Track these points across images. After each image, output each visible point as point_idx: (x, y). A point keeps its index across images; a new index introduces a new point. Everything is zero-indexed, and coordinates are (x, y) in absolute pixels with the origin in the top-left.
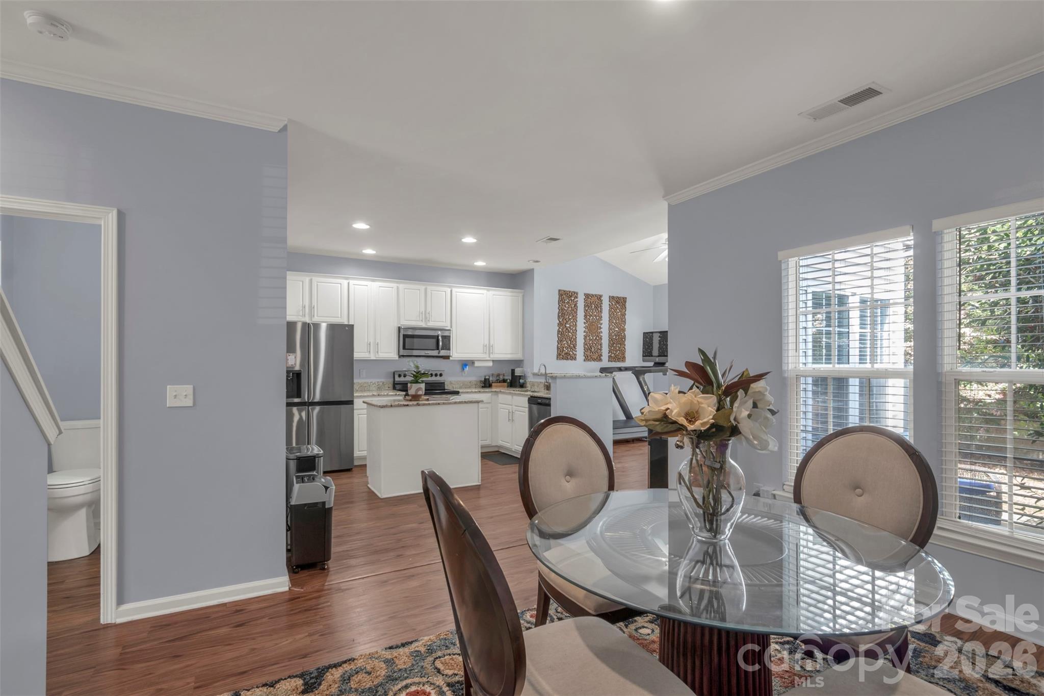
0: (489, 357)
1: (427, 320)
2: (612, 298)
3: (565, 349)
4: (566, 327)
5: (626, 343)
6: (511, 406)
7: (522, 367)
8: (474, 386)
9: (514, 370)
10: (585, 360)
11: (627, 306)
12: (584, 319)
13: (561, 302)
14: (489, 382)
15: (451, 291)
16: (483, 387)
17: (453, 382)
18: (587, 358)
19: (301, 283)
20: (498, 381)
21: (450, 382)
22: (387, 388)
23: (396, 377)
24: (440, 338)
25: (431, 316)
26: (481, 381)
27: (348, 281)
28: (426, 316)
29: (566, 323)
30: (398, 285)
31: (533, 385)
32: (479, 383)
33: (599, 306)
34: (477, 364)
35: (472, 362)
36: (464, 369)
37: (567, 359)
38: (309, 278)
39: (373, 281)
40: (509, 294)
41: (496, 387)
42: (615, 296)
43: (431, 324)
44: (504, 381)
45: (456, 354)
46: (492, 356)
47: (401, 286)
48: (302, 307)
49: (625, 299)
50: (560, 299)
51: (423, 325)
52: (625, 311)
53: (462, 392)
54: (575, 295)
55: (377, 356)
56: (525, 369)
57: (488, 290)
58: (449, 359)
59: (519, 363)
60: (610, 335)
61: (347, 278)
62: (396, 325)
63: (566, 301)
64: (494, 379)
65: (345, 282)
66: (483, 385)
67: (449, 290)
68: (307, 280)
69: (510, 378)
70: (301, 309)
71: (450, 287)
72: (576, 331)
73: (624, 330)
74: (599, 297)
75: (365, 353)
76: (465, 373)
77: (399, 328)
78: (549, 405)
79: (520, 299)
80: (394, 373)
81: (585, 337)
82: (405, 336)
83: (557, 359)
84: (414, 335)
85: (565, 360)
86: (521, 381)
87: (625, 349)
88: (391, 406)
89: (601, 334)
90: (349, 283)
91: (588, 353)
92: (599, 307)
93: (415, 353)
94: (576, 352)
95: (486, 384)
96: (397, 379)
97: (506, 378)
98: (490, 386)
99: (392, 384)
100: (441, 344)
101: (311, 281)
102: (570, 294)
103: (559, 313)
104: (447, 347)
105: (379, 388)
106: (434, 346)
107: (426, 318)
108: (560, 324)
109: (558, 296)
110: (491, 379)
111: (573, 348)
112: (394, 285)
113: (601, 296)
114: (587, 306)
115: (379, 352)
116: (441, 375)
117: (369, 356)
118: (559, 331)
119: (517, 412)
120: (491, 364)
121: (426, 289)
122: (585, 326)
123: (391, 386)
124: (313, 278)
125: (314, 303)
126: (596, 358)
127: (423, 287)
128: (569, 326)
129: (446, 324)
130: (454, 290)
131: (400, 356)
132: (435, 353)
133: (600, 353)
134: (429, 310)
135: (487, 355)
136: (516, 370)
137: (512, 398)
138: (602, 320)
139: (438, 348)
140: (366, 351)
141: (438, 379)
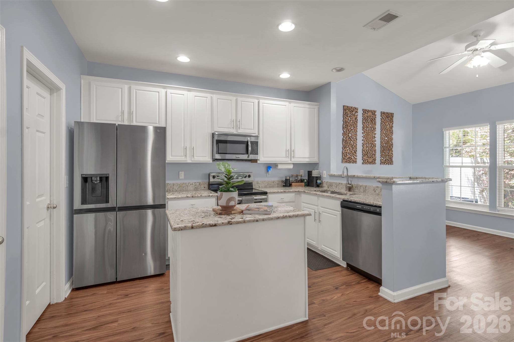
0: (291, 160)
1: (237, 127)
2: (383, 113)
3: (348, 154)
4: (348, 136)
5: (393, 150)
6: (317, 207)
7: (317, 169)
8: (277, 185)
9: (311, 172)
10: (363, 163)
11: (394, 120)
12: (363, 130)
13: (345, 116)
14: (289, 182)
15: (259, 102)
16: (284, 186)
17: (259, 182)
18: (365, 162)
19: (120, 90)
20: (297, 181)
21: (257, 182)
22: (203, 188)
23: (211, 178)
24: (249, 143)
25: (241, 124)
26: (282, 181)
27: (166, 90)
28: (237, 123)
29: (349, 133)
30: (212, 95)
31: (331, 185)
32: (280, 183)
33: (373, 119)
34: (280, 167)
35: (276, 165)
36: (268, 171)
37: (350, 162)
38: (129, 86)
39: (189, 90)
40: (308, 106)
41: (296, 186)
42: (385, 112)
43: (241, 131)
44: (302, 181)
45: (262, 158)
46: (293, 159)
47: (215, 97)
48: (121, 112)
49: (392, 115)
50: (344, 114)
51: (234, 131)
52: (393, 124)
53: (270, 193)
54: (356, 110)
55: (193, 160)
56: (321, 171)
57: (290, 102)
58: (257, 162)
59: (315, 165)
60: (381, 142)
61: (164, 88)
62: (210, 132)
63: (349, 115)
64: (293, 180)
65: (163, 91)
66: (284, 184)
67: (257, 101)
68: (126, 87)
69: (307, 179)
70: (120, 114)
71: (258, 98)
72: (357, 139)
73: (392, 139)
74: (374, 113)
75: (182, 156)
76: (269, 174)
77: (213, 135)
78: (380, 214)
79: (316, 110)
80: (209, 175)
81: (363, 145)
82: (218, 142)
83: (342, 162)
84: (227, 140)
85: (348, 163)
86: (319, 181)
87: (392, 154)
88: (192, 228)
89: (375, 142)
90: (166, 92)
91: (365, 158)
92: (373, 121)
93: (228, 156)
94: (356, 156)
95: (287, 184)
96: (212, 180)
97: (303, 178)
98: (290, 185)
99: (207, 184)
100: (250, 149)
101: (130, 89)
102: (352, 109)
103: (343, 125)
104: (255, 151)
105: (196, 189)
106: (244, 151)
107: (237, 126)
108: (344, 134)
109: (343, 111)
110: (291, 179)
111: (354, 153)
112: (209, 95)
113: (375, 112)
114: (365, 120)
115: (195, 155)
116: (249, 176)
117: (185, 160)
118: (343, 140)
119: (324, 213)
120: (291, 167)
121: (237, 100)
122: (363, 135)
123: (206, 186)
124: (132, 86)
125: (133, 109)
126: (371, 162)
127: (235, 98)
128: (351, 135)
129: (253, 131)
130: (261, 101)
131: (215, 160)
132: (245, 157)
133: (374, 158)
134: (239, 118)
135: (289, 159)
136: (313, 171)
137: (318, 199)
138: (375, 131)
139: (247, 152)
140: (183, 155)
141: (247, 179)
